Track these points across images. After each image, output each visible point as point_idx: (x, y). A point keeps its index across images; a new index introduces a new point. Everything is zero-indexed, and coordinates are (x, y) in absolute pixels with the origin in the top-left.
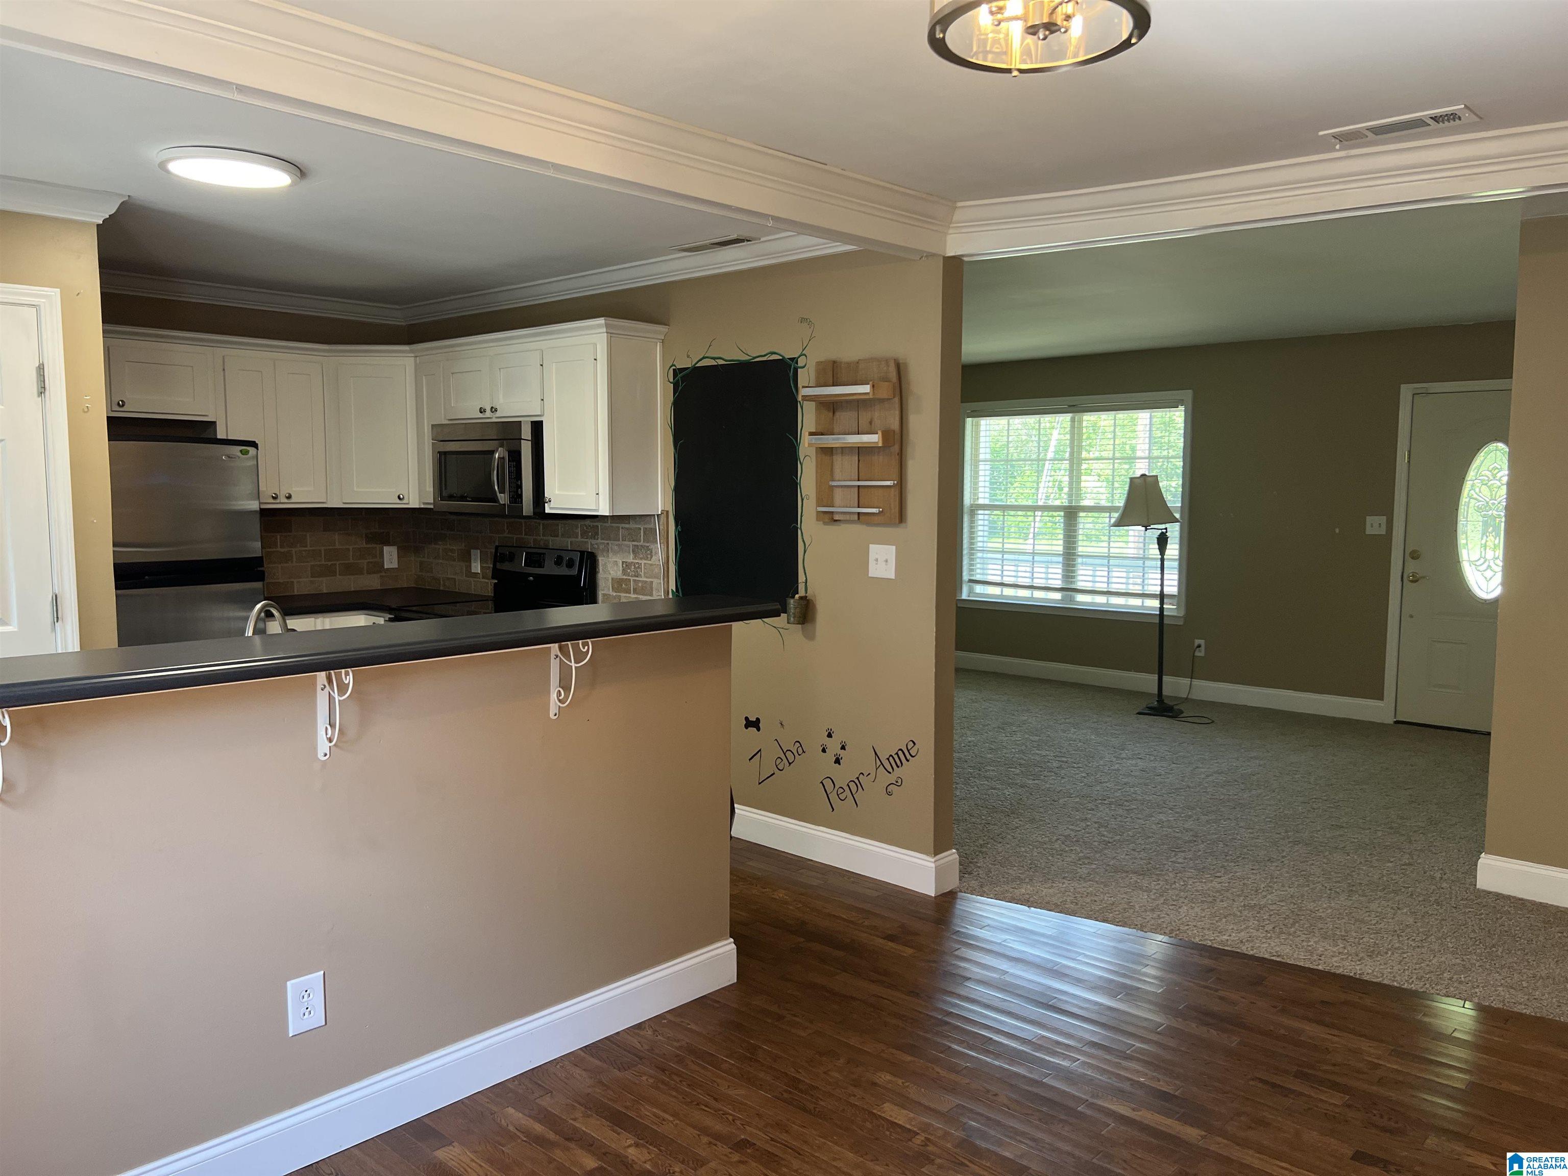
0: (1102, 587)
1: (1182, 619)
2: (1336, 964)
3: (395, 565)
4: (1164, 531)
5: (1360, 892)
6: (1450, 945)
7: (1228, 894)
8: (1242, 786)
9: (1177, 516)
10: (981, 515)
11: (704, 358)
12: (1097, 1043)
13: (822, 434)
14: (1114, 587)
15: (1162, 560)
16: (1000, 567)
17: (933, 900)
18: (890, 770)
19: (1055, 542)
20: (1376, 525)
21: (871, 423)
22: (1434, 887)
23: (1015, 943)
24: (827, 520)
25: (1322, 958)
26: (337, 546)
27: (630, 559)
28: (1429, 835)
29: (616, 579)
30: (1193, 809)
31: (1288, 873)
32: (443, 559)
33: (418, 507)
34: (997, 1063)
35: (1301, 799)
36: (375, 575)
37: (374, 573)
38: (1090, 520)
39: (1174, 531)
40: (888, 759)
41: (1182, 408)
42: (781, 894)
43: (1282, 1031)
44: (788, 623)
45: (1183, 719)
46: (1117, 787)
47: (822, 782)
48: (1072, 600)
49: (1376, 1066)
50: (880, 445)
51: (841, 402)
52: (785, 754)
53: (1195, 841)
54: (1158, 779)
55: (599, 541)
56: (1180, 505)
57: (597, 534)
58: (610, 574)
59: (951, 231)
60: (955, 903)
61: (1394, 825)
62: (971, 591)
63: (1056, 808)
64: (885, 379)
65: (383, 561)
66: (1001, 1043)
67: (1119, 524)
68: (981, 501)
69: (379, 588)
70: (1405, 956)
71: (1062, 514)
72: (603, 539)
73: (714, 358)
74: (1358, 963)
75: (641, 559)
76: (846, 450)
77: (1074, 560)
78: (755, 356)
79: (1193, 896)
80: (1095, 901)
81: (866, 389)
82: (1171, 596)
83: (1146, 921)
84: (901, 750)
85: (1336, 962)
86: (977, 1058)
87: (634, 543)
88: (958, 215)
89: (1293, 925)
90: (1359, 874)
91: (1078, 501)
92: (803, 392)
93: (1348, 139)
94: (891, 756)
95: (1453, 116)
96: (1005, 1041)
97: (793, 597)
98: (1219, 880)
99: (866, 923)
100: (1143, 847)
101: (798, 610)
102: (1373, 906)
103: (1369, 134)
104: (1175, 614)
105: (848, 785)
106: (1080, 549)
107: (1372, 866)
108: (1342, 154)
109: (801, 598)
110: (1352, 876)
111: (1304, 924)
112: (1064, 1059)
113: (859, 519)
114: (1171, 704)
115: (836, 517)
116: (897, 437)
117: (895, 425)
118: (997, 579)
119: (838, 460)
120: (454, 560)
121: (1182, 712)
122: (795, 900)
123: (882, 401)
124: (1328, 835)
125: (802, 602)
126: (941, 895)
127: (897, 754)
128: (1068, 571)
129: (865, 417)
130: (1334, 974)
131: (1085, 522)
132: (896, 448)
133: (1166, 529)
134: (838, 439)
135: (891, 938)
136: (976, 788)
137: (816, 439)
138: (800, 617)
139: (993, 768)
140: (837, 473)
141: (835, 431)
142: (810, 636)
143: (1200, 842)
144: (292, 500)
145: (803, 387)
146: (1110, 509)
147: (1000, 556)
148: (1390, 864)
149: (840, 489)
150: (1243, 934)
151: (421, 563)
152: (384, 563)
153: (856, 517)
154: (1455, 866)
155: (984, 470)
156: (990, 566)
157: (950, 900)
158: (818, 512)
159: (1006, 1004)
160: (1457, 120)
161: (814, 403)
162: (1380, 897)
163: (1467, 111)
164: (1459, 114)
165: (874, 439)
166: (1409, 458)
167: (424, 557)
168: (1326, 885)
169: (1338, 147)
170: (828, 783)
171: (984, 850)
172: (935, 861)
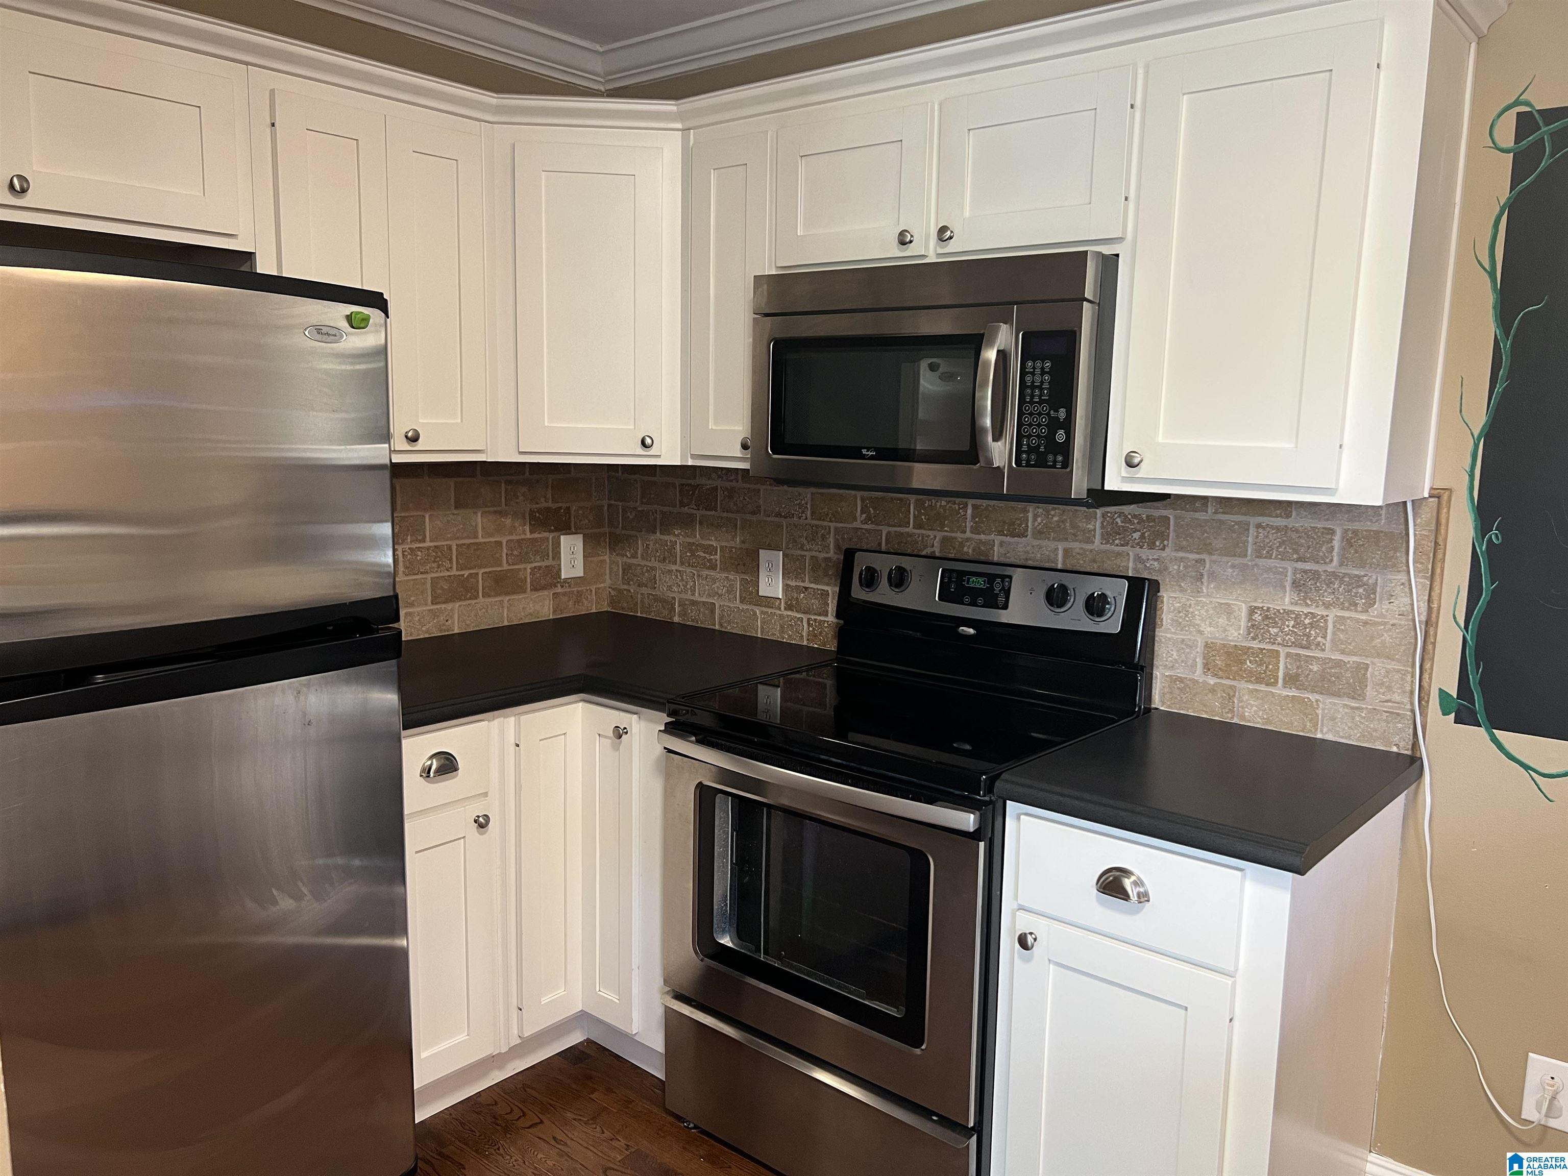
3: (579, 572)
26: (481, 540)
27: (1286, 601)
29: (1224, 645)
32: (682, 563)
33: (679, 464)
36: (546, 593)
37: (543, 588)
55: (1168, 553)
57: (1163, 536)
58: (1201, 632)
65: (560, 565)
69: (551, 617)
72: (1181, 548)
75: (1327, 606)
87: (1300, 565)
120: (713, 567)
144: (420, 446)
151: (627, 568)
152: (560, 570)
167: (634, 556)
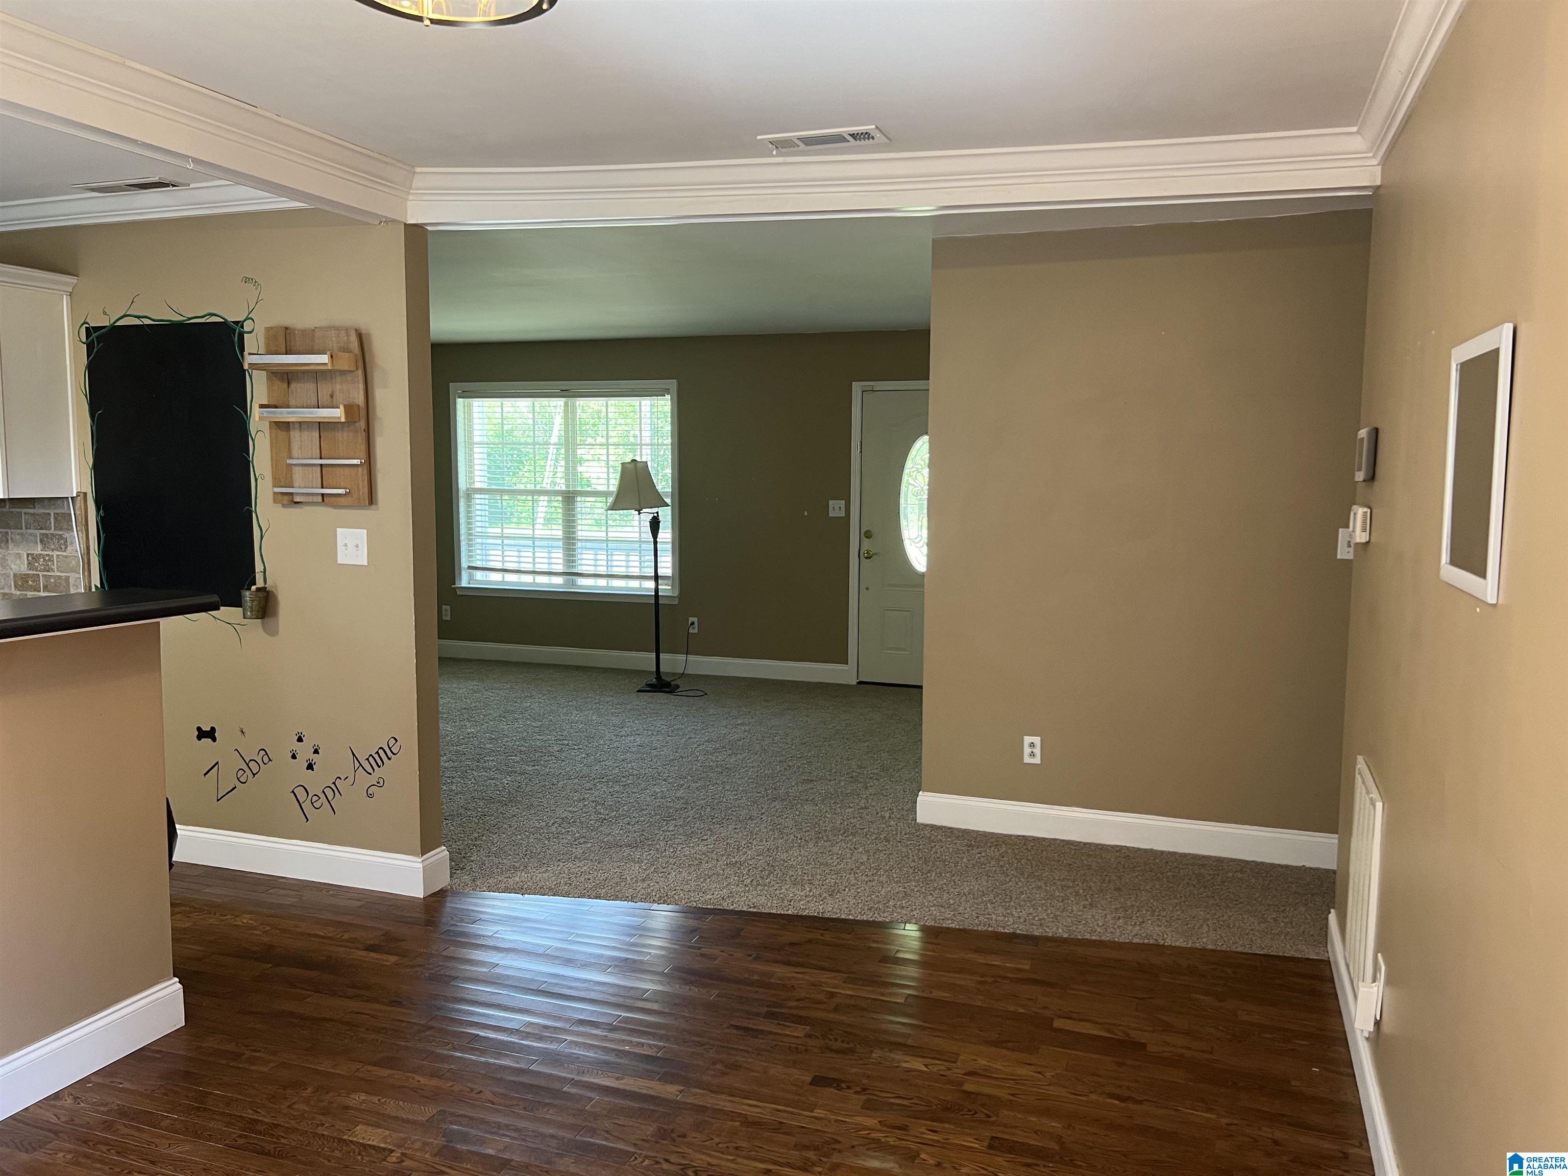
0: (602, 570)
1: (677, 599)
2: (802, 907)
4: (656, 515)
5: (825, 838)
6: (895, 876)
7: (714, 856)
8: (729, 752)
9: (668, 501)
10: (478, 499)
11: (125, 316)
12: (585, 1020)
13: (276, 407)
14: (615, 571)
15: (655, 543)
16: (500, 553)
17: (422, 901)
18: (371, 771)
19: (554, 527)
20: (837, 508)
21: (332, 396)
22: (883, 826)
23: (508, 933)
24: (286, 502)
25: (792, 903)
27: (38, 550)
28: (882, 780)
29: (19, 574)
30: (686, 778)
31: (766, 828)
34: (483, 1059)
35: (778, 759)
38: (588, 505)
39: (666, 515)
40: (368, 759)
41: (668, 397)
42: (246, 919)
43: (756, 977)
44: (244, 618)
45: (679, 694)
46: (615, 765)
47: (293, 792)
48: (574, 584)
49: (832, 995)
50: (343, 420)
51: (297, 372)
52: (248, 765)
53: (685, 808)
54: (655, 753)
56: (670, 490)
58: (10, 568)
59: (411, 197)
60: (445, 902)
61: (854, 774)
62: (471, 578)
63: (554, 792)
64: (346, 350)
66: (488, 1038)
67: (613, 508)
68: (478, 485)
70: (859, 890)
71: (560, 498)
73: (138, 317)
74: (821, 903)
75: (52, 550)
76: (302, 425)
77: (574, 544)
78: (190, 316)
79: (681, 862)
80: (589, 879)
81: (324, 359)
82: (665, 578)
83: (637, 891)
84: (381, 748)
85: (803, 905)
86: (461, 1057)
87: (41, 532)
88: (417, 182)
89: (768, 876)
90: (824, 822)
91: (574, 486)
92: (248, 360)
93: (782, 146)
94: (371, 755)
95: (867, 136)
96: (492, 1035)
97: (249, 589)
98: (706, 843)
99: (346, 936)
100: (637, 820)
101: (255, 603)
102: (835, 849)
103: (798, 142)
104: (670, 594)
105: (323, 792)
106: (580, 533)
107: (835, 814)
108: (780, 160)
109: (258, 589)
110: (819, 825)
111: (777, 875)
112: (552, 1042)
113: (323, 500)
114: (668, 679)
115: (297, 499)
116: (363, 413)
117: (360, 400)
118: (499, 565)
119: (295, 434)
121: (678, 687)
122: (262, 924)
123: (343, 373)
124: (801, 789)
125: (260, 594)
126: (430, 896)
127: (377, 753)
128: (569, 555)
129: (325, 390)
130: (802, 916)
131: (583, 505)
132: (362, 424)
133: (657, 513)
134: (293, 413)
135: (370, 948)
136: (473, 781)
137: (268, 412)
138: (259, 611)
139: (491, 759)
140: (295, 452)
141: (291, 403)
142: (272, 632)
143: (690, 808)
145: (250, 354)
146: (605, 494)
147: (499, 542)
148: (850, 810)
149: (300, 468)
150: (725, 891)
153: (320, 499)
154: (901, 805)
155: (479, 454)
156: (492, 552)
157: (440, 899)
158: (275, 493)
159: (493, 997)
160: (871, 140)
161: (265, 373)
162: (842, 840)
163: (877, 131)
164: (872, 134)
165: (338, 414)
166: (861, 448)
168: (797, 835)
169: (774, 153)
170: (300, 792)
171: (478, 843)
172: (423, 861)
